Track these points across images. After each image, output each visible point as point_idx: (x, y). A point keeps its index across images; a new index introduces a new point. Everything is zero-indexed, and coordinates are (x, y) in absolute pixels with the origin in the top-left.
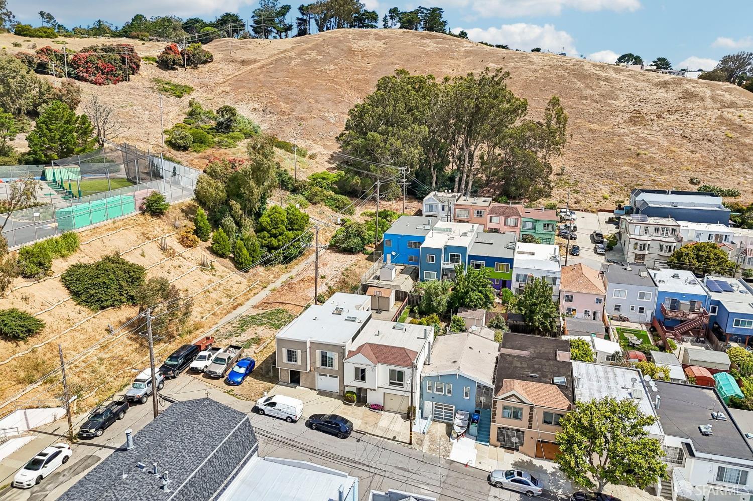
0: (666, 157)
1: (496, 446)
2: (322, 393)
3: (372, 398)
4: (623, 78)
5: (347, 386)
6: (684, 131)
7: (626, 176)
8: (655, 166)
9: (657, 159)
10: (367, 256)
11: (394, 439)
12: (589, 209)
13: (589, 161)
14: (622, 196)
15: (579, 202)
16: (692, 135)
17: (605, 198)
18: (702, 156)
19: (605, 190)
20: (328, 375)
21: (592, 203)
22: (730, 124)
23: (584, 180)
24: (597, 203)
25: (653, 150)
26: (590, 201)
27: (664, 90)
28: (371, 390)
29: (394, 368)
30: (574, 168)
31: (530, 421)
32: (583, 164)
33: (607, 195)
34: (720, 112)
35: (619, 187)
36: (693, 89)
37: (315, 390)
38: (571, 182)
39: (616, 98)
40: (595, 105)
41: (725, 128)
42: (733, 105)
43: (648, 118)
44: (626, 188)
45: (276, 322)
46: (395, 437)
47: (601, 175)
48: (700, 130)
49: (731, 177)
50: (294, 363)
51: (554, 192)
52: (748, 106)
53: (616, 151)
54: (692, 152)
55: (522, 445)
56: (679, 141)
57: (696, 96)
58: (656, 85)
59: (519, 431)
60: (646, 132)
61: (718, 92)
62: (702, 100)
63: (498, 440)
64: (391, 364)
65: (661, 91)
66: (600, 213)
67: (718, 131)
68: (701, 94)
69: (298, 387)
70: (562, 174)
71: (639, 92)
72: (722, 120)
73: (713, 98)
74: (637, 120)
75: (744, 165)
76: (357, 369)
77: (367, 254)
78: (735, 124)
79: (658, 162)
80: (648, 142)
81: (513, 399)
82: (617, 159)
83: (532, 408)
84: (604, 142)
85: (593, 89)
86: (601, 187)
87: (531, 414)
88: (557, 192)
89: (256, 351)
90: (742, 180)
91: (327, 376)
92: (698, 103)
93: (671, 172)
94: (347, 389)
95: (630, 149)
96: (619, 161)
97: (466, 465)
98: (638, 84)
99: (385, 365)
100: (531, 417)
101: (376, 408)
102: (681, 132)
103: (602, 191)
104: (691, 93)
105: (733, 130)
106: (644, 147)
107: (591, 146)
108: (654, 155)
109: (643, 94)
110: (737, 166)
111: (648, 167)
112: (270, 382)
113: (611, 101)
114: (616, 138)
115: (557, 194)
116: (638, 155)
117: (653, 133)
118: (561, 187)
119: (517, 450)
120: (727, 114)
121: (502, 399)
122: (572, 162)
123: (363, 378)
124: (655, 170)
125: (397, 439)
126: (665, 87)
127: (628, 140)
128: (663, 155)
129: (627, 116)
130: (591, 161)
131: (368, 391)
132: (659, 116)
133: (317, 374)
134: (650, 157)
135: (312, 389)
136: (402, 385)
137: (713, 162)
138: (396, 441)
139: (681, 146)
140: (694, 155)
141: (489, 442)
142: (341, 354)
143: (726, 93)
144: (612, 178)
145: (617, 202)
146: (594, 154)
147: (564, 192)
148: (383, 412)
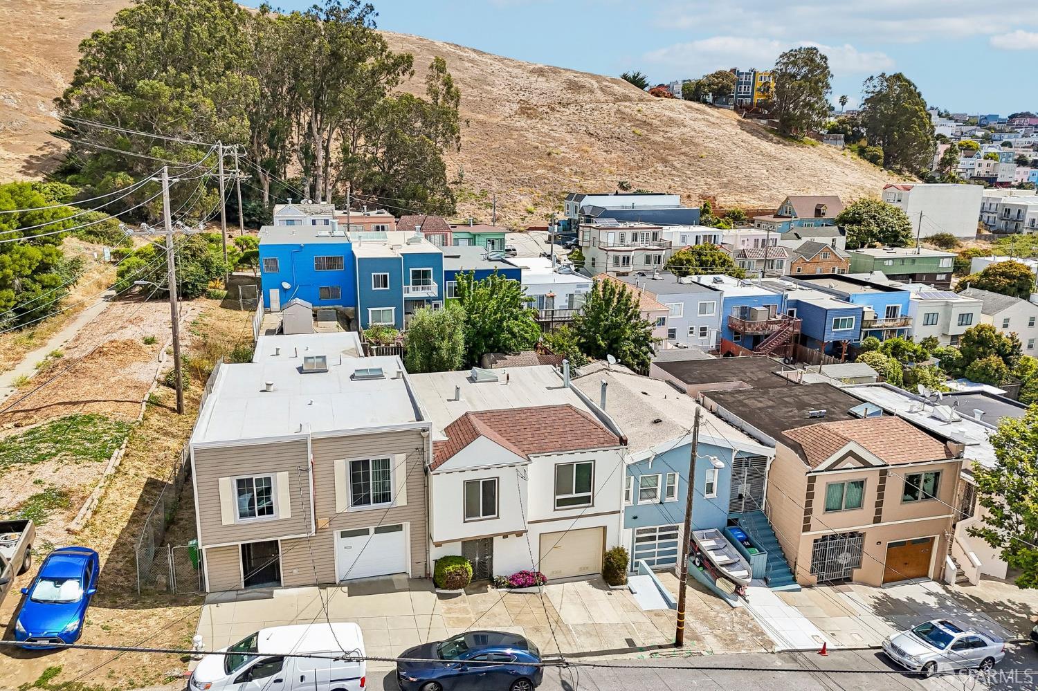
0: (582, 157)
1: (810, 586)
2: (358, 587)
3: (505, 561)
4: (489, 61)
5: (438, 545)
6: (587, 128)
7: (546, 181)
8: (574, 168)
9: (573, 159)
10: (219, 302)
11: (632, 647)
12: (515, 227)
13: (490, 163)
14: (550, 208)
15: (498, 219)
16: (598, 131)
17: (530, 212)
18: (619, 157)
19: (527, 202)
20: (372, 531)
21: (516, 219)
22: (632, 119)
23: (493, 189)
24: (523, 219)
25: (563, 148)
26: (512, 217)
27: (544, 79)
28: (505, 536)
29: (566, 458)
30: (474, 173)
31: (879, 504)
32: (484, 167)
33: (531, 207)
34: (616, 106)
35: (543, 196)
36: (576, 79)
37: (333, 584)
38: (477, 191)
39: (493, 85)
40: (470, 90)
41: (629, 125)
42: (626, 98)
43: (540, 110)
44: (551, 197)
45: (88, 445)
46: (630, 642)
47: (513, 182)
48: (603, 126)
49: (659, 180)
50: (266, 517)
51: (459, 207)
52: (642, 100)
53: (520, 149)
54: (606, 151)
55: (858, 565)
56: (586, 138)
57: (583, 87)
58: (533, 71)
59: (853, 534)
60: (546, 127)
61: (604, 83)
62: (592, 92)
63: (812, 571)
64: (560, 450)
65: (540, 79)
66: (531, 233)
67: (623, 127)
68: (588, 85)
69: (277, 592)
70: (460, 182)
71: (516, 80)
72: (623, 116)
73: (601, 89)
74: (529, 111)
75: (666, 167)
76: (470, 486)
77: (217, 297)
78: (638, 120)
79: (575, 163)
80: (554, 138)
81: (850, 463)
82: (526, 160)
83: (884, 474)
84: (502, 138)
85: (459, 71)
86: (519, 197)
87: (881, 489)
88: (463, 208)
89: (73, 526)
90: (670, 182)
91: (366, 532)
92: (588, 95)
93: (594, 176)
94: (435, 554)
95: (537, 148)
96: (529, 163)
97: (823, 651)
98: (510, 70)
99: (542, 458)
100: (881, 496)
101: (525, 581)
102: (585, 129)
103: (524, 203)
104: (576, 83)
105: (637, 126)
106: (552, 145)
107: (487, 143)
108: (568, 155)
109: (522, 83)
110: (660, 167)
111: (567, 170)
112: (175, 602)
113: (489, 88)
114: (516, 133)
115: (465, 210)
116: (549, 154)
117: (555, 128)
118: (465, 200)
119: (849, 580)
120: (624, 106)
121: (827, 469)
122: (469, 165)
123: (490, 509)
124: (576, 173)
125: (639, 644)
126: (543, 76)
127: (530, 135)
128: (578, 155)
129: (516, 107)
130: (494, 163)
131: (497, 542)
132: (553, 109)
133: (337, 534)
134: (564, 157)
135: (322, 586)
136: (587, 500)
137: (632, 164)
138: (641, 650)
139: (592, 145)
140: (609, 156)
141: (794, 581)
142: (416, 455)
143: (614, 85)
144: (529, 184)
145: (547, 216)
146: (494, 153)
147: (472, 207)
148: (544, 589)
